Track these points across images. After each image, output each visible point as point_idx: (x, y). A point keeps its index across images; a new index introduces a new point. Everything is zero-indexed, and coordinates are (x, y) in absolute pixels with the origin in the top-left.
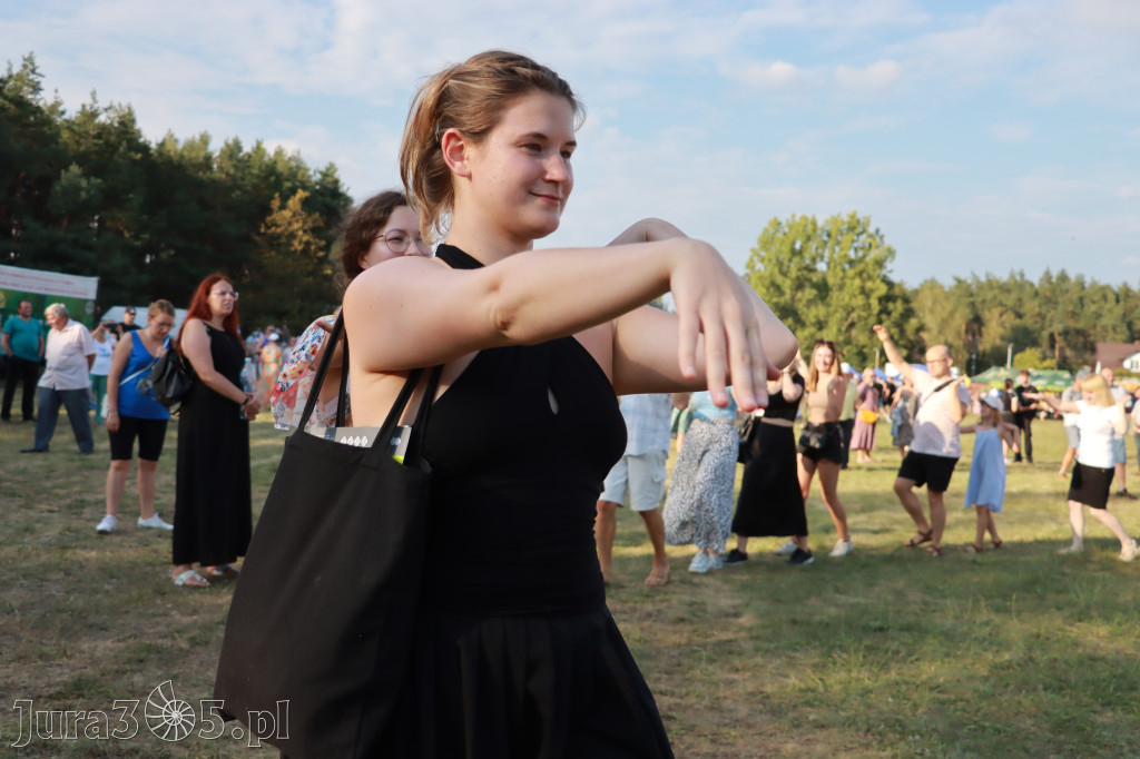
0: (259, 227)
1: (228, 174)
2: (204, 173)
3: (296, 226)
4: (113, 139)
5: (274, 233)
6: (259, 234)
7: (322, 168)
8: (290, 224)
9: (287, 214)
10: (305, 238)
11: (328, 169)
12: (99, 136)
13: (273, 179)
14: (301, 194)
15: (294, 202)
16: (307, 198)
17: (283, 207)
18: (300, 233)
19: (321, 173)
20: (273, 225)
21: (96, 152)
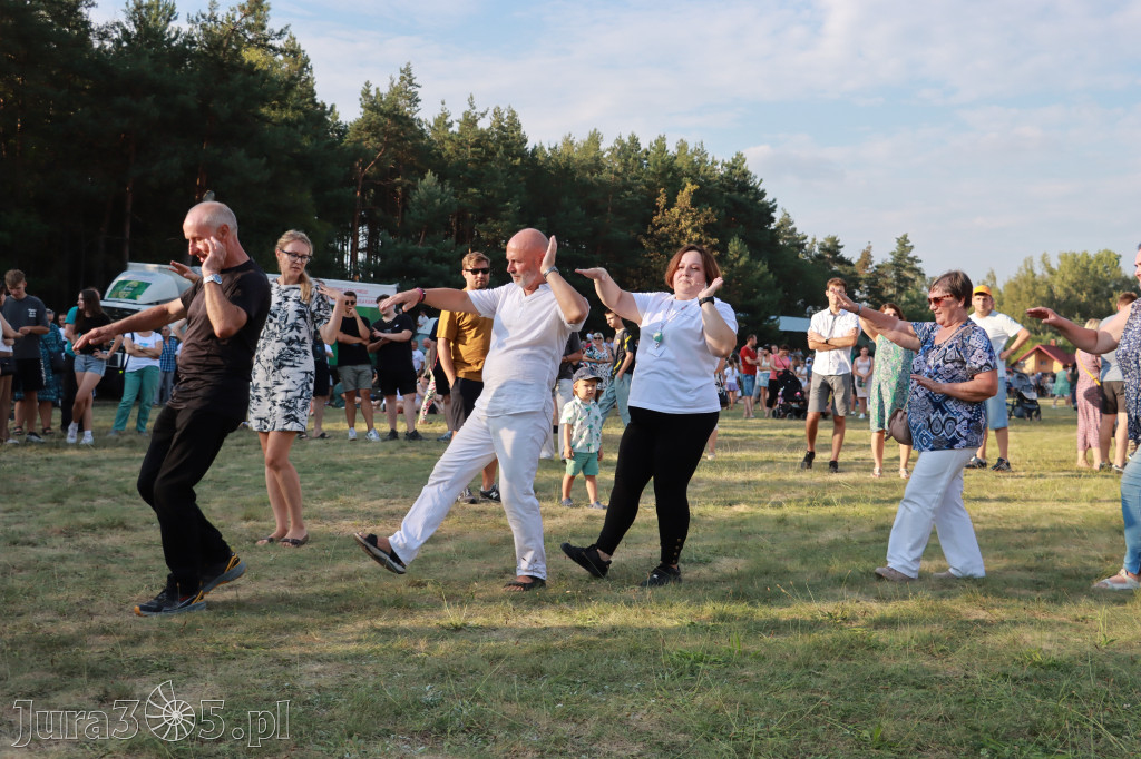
0: (647, 228)
1: (617, 174)
2: (592, 174)
3: (684, 224)
4: (491, 145)
5: (663, 234)
6: (647, 237)
7: (728, 160)
8: (678, 222)
9: (676, 211)
10: (696, 236)
11: (735, 161)
12: (477, 144)
13: (669, 175)
14: (690, 187)
15: (684, 198)
16: (695, 192)
17: (670, 204)
18: (689, 231)
19: (727, 165)
20: (660, 226)
21: (475, 162)
